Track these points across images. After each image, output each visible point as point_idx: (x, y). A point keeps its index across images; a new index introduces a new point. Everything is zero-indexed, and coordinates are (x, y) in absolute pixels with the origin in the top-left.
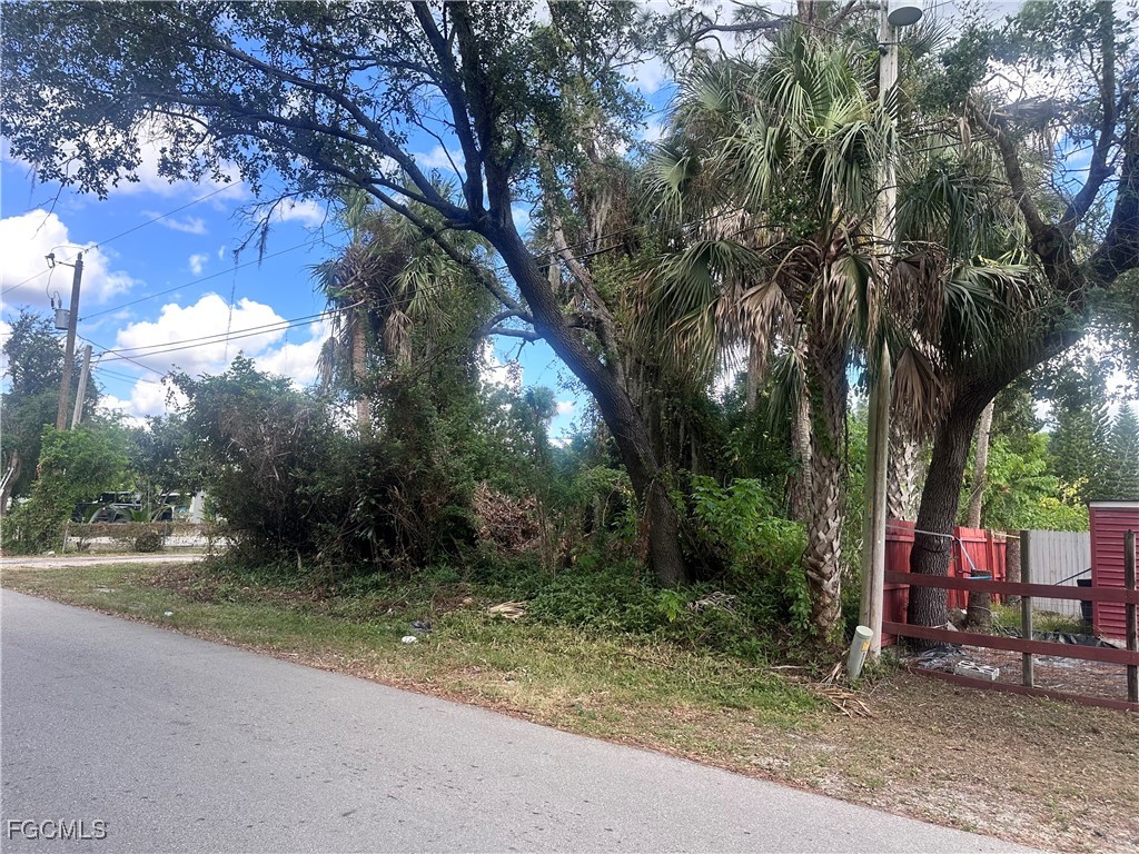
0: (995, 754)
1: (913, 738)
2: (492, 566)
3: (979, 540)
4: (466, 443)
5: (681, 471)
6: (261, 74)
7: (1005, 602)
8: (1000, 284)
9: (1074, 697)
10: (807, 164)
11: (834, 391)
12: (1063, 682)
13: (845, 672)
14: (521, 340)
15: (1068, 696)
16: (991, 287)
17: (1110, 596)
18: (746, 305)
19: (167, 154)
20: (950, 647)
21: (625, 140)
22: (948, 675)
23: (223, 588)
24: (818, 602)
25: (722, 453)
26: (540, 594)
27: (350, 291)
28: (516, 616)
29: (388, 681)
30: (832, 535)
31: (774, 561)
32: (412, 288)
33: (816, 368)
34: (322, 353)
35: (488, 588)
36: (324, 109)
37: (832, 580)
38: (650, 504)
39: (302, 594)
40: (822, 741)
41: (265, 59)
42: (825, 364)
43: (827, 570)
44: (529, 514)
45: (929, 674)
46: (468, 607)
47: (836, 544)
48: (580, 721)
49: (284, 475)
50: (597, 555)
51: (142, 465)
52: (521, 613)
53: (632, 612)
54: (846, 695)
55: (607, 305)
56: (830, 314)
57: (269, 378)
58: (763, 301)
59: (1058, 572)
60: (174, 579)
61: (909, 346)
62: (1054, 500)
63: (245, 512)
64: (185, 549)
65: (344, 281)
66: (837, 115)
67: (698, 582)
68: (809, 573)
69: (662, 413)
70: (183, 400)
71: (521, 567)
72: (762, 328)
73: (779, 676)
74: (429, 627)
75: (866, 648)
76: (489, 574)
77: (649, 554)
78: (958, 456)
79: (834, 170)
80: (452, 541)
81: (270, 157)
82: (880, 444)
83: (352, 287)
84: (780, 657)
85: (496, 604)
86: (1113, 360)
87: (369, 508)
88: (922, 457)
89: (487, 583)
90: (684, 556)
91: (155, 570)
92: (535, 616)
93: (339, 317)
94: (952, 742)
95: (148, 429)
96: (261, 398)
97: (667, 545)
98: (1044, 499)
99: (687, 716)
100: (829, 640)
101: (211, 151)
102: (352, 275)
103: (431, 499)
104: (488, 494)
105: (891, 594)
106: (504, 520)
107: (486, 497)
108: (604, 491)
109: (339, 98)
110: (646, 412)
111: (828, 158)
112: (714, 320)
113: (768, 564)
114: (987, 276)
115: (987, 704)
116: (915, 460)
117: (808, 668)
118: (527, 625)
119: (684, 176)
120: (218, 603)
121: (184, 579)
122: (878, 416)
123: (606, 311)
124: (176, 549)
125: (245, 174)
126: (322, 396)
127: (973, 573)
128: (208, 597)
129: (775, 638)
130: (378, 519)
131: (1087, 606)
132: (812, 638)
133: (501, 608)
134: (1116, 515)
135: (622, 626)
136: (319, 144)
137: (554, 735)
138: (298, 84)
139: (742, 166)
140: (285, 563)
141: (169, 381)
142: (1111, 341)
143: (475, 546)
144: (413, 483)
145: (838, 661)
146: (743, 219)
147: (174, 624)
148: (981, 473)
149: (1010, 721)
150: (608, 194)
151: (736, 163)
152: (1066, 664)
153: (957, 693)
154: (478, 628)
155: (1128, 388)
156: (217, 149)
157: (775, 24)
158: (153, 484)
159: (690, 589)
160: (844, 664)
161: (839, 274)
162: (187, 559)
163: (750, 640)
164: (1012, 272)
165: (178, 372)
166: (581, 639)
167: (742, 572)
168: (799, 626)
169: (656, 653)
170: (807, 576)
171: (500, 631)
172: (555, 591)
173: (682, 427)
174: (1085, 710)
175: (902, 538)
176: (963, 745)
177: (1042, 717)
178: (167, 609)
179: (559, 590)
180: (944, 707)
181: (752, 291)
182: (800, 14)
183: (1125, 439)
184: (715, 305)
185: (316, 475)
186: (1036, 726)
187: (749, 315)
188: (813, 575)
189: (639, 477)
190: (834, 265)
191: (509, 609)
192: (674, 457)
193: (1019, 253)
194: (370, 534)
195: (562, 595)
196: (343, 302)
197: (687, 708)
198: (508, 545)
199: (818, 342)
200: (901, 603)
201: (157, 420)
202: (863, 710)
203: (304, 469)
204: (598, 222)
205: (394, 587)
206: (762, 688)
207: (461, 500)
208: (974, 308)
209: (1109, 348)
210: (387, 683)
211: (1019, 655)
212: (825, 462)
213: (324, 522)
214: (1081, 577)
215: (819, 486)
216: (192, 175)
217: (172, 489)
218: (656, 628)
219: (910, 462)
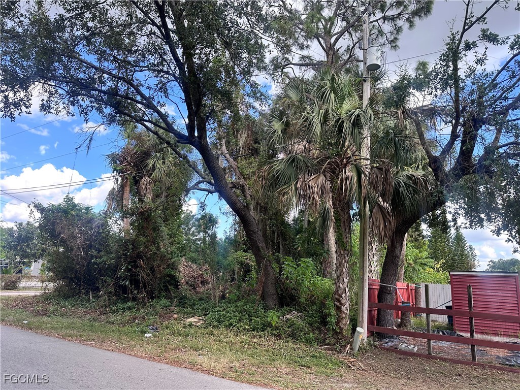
0: (419, 387)
1: (384, 380)
2: (187, 299)
3: (404, 288)
4: (176, 239)
5: (276, 254)
6: (94, 70)
7: (415, 316)
8: (415, 179)
9: (450, 360)
10: (336, 126)
11: (345, 221)
12: (444, 353)
13: (352, 348)
14: (207, 193)
15: (447, 359)
16: (411, 180)
17: (462, 314)
18: (310, 183)
19: (45, 102)
20: (395, 337)
21: (253, 108)
22: (395, 350)
23: (51, 309)
24: (339, 316)
25: (294, 246)
26: (211, 313)
27: (124, 167)
28: (199, 324)
29: (142, 356)
30: (345, 285)
31: (318, 297)
32: (154, 166)
33: (338, 211)
34: (109, 195)
35: (185, 310)
36: (123, 87)
37: (345, 306)
38: (264, 270)
39: (92, 312)
40: (345, 382)
41: (97, 64)
42: (342, 209)
43: (343, 301)
44: (204, 273)
45: (387, 349)
46: (175, 319)
47: (347, 290)
48: (237, 375)
49: (86, 253)
50: (238, 293)
51: (11, 246)
52: (202, 322)
53: (255, 322)
54: (353, 360)
55: (244, 178)
56: (346, 188)
57: (81, 206)
58: (317, 182)
59: (436, 302)
60: (25, 303)
61: (377, 203)
62: (431, 269)
63: (65, 271)
64: (29, 288)
65: (122, 162)
66: (346, 106)
67: (285, 307)
68: (336, 303)
69: (267, 227)
70: (38, 215)
71: (201, 299)
72: (317, 193)
73: (323, 351)
74: (157, 329)
75: (361, 338)
76: (185, 303)
77: (262, 293)
78: (397, 251)
79: (348, 129)
80: (167, 286)
81: (94, 106)
82: (365, 245)
83: (125, 165)
84: (323, 342)
85: (189, 317)
86: (459, 212)
87: (127, 270)
88: (380, 250)
89: (184, 307)
90: (278, 294)
91: (15, 299)
92: (208, 323)
93: (117, 179)
94: (401, 381)
95: (15, 228)
96: (77, 216)
97: (271, 289)
98: (428, 269)
99: (284, 372)
100: (344, 334)
101: (67, 102)
102: (126, 159)
103: (159, 266)
104: (185, 264)
105: (370, 312)
106: (192, 276)
107: (184, 265)
108: (242, 263)
109: (129, 83)
110: (260, 226)
111: (345, 124)
112: (296, 189)
113: (315, 298)
114: (410, 175)
115: (414, 363)
116: (377, 251)
117: (335, 347)
118: (205, 328)
119: (284, 127)
120: (49, 316)
121: (31, 304)
122: (364, 233)
123: (244, 181)
124: (24, 288)
125: (82, 113)
126: (106, 215)
127: (403, 303)
128: (45, 313)
129: (320, 334)
130: (132, 276)
131: (450, 318)
132: (337, 333)
133: (192, 320)
134: (461, 277)
135: (251, 328)
136: (119, 103)
137: (226, 382)
138: (110, 76)
139: (309, 125)
140: (84, 296)
141: (32, 207)
142: (459, 204)
143: (178, 289)
144: (150, 258)
145: (348, 344)
146: (305, 145)
147: (29, 327)
148: (403, 258)
149: (424, 371)
150: (245, 131)
151: (307, 123)
152: (444, 344)
153: (400, 358)
154: (182, 330)
155: (466, 224)
156: (69, 101)
157: (316, 64)
158: (15, 256)
159: (281, 310)
160: (351, 345)
161: (350, 172)
162: (32, 293)
163: (309, 334)
164: (419, 174)
165: (37, 202)
166: (231, 335)
167: (305, 302)
168: (331, 328)
169: (267, 341)
170: (335, 304)
171: (192, 331)
172: (218, 311)
173: (276, 234)
174: (455, 365)
175: (374, 287)
176: (406, 383)
177: (437, 369)
178: (24, 320)
179: (220, 311)
180: (395, 365)
181: (312, 177)
182: (328, 62)
183: (458, 243)
184: (297, 182)
185: (102, 253)
186: (435, 373)
187: (312, 187)
188: (337, 304)
189: (259, 258)
190: (347, 168)
191: (196, 320)
192: (273, 247)
193: (419, 165)
194: (127, 283)
195: (222, 313)
196: (120, 171)
197: (284, 367)
198: (194, 289)
199: (339, 200)
200: (374, 317)
201: (21, 224)
202: (361, 367)
203: (96, 251)
204: (241, 142)
205: (138, 309)
206: (316, 357)
207: (173, 267)
208: (405, 188)
209: (458, 207)
210: (141, 357)
211: (425, 340)
212: (342, 252)
213: (105, 276)
214: (446, 305)
215: (340, 263)
216: (56, 112)
217: (25, 258)
218: (266, 329)
219: (375, 253)
